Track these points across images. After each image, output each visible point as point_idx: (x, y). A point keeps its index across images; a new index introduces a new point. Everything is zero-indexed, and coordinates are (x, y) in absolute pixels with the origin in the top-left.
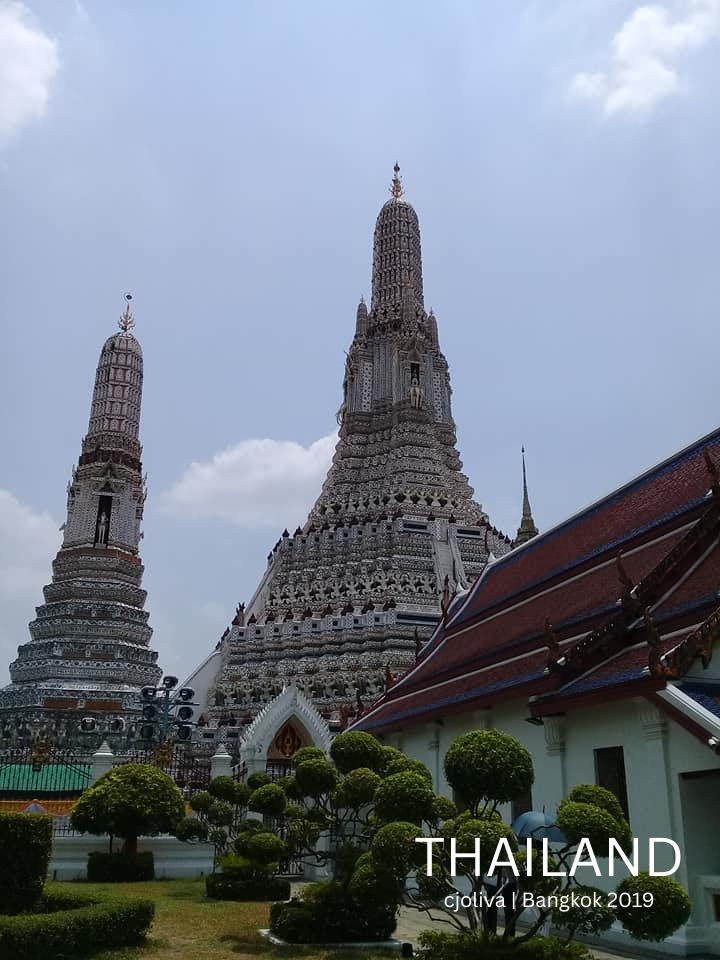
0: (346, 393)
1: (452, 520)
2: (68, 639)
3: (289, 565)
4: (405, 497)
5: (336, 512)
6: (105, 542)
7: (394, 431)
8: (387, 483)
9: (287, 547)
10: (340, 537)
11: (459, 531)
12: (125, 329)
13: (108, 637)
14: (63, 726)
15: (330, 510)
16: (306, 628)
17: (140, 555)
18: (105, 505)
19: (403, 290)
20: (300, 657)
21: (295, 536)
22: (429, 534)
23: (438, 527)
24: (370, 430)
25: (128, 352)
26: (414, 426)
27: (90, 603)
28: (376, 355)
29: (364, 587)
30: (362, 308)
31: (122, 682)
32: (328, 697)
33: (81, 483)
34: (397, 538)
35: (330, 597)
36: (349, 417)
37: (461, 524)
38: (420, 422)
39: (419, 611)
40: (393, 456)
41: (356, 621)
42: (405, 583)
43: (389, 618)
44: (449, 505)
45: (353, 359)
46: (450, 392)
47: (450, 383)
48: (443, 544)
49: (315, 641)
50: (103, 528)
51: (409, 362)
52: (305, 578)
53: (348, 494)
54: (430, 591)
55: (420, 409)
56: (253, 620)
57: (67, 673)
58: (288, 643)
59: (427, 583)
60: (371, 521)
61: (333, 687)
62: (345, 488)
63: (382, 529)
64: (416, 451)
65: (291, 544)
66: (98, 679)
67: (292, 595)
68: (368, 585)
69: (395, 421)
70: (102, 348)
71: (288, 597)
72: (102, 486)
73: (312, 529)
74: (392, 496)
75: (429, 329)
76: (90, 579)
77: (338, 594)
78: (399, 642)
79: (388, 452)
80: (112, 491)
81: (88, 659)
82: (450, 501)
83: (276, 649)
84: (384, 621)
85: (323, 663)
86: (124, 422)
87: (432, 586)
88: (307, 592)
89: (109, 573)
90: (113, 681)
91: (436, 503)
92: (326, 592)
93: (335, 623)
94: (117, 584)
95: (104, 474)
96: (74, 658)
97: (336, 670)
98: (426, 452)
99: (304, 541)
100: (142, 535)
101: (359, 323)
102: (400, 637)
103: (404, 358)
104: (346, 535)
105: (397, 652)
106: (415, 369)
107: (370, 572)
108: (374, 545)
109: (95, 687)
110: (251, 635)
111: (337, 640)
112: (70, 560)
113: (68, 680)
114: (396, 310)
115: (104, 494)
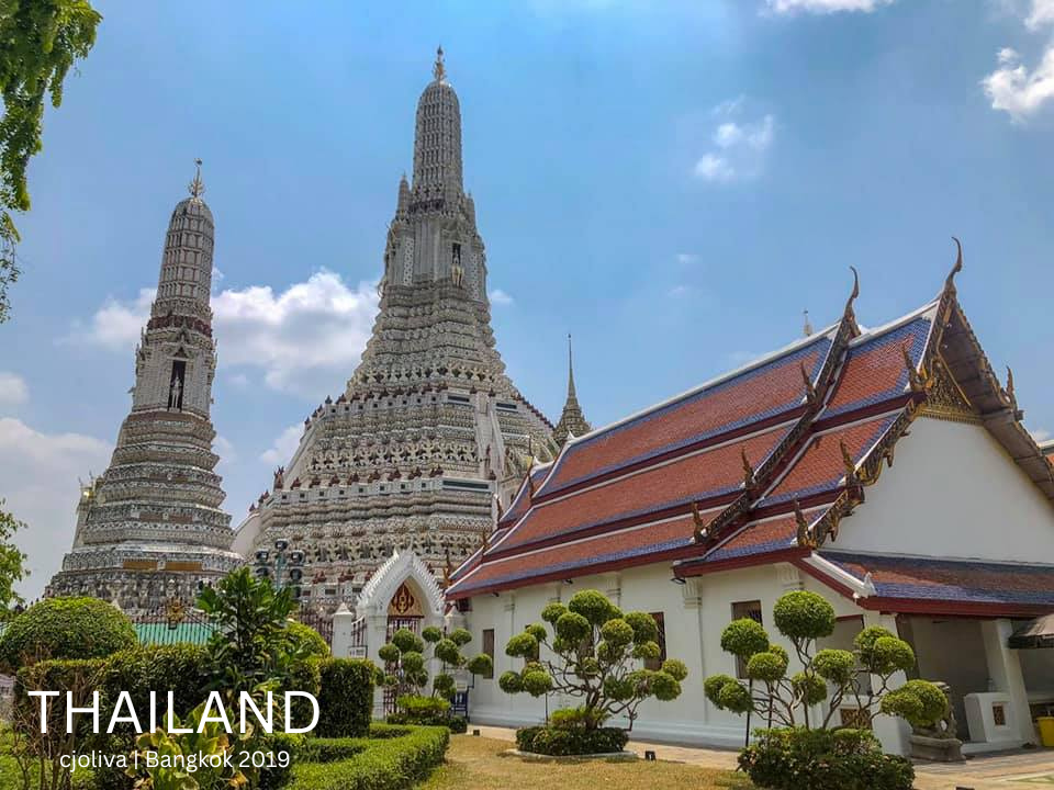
0: (387, 266)
1: (492, 394)
2: (144, 502)
3: (332, 430)
4: (446, 371)
5: (378, 381)
6: (180, 406)
7: (435, 306)
8: (429, 356)
9: (330, 413)
10: (384, 405)
11: (498, 405)
12: (195, 194)
13: (184, 501)
14: (144, 587)
15: (372, 380)
16: (352, 491)
17: (211, 421)
18: (179, 370)
19: (445, 171)
20: (346, 520)
21: (337, 403)
22: (470, 407)
23: (479, 400)
24: (411, 304)
25: (200, 218)
26: (455, 303)
27: (167, 467)
28: (418, 232)
29: (409, 454)
30: (404, 184)
31: (200, 544)
32: (375, 557)
33: (152, 347)
34: (442, 409)
35: (374, 463)
36: (390, 288)
37: (499, 398)
38: (460, 299)
39: (461, 477)
40: (433, 330)
41: (403, 487)
42: (449, 452)
43: (436, 484)
44: (487, 379)
45: (394, 233)
46: (486, 272)
47: (486, 264)
48: (483, 416)
49: (362, 505)
50: (176, 393)
51: (451, 241)
52: (348, 444)
53: (390, 364)
54: (473, 460)
55: (460, 288)
56: (297, 484)
57: (145, 535)
58: (334, 506)
59: (468, 451)
60: (417, 392)
61: (380, 549)
62: (387, 358)
63: (427, 399)
64: (457, 327)
65: (334, 411)
66: (176, 541)
67: (336, 460)
68: (413, 452)
69: (437, 297)
70: (172, 212)
71: (331, 462)
72: (176, 351)
73: (356, 398)
74: (435, 368)
75: (467, 210)
76: (164, 443)
77: (383, 460)
78: (444, 506)
79: (430, 327)
80: (185, 356)
81: (166, 521)
82: (488, 376)
83: (321, 512)
84: (430, 486)
85: (370, 526)
86: (196, 288)
87: (473, 454)
88: (351, 458)
89: (184, 438)
90: (191, 543)
91: (475, 378)
92: (370, 459)
93: (382, 488)
94: (191, 448)
95: (178, 339)
96: (153, 521)
97: (383, 532)
98: (466, 329)
99: (347, 409)
100: (212, 400)
101: (401, 199)
102: (446, 502)
103: (446, 237)
104: (390, 404)
105: (444, 516)
106: (456, 248)
107: (416, 440)
108: (419, 415)
109: (175, 549)
110: (294, 498)
111: (384, 504)
112: (144, 423)
113: (147, 541)
114: (438, 190)
115: (178, 359)
